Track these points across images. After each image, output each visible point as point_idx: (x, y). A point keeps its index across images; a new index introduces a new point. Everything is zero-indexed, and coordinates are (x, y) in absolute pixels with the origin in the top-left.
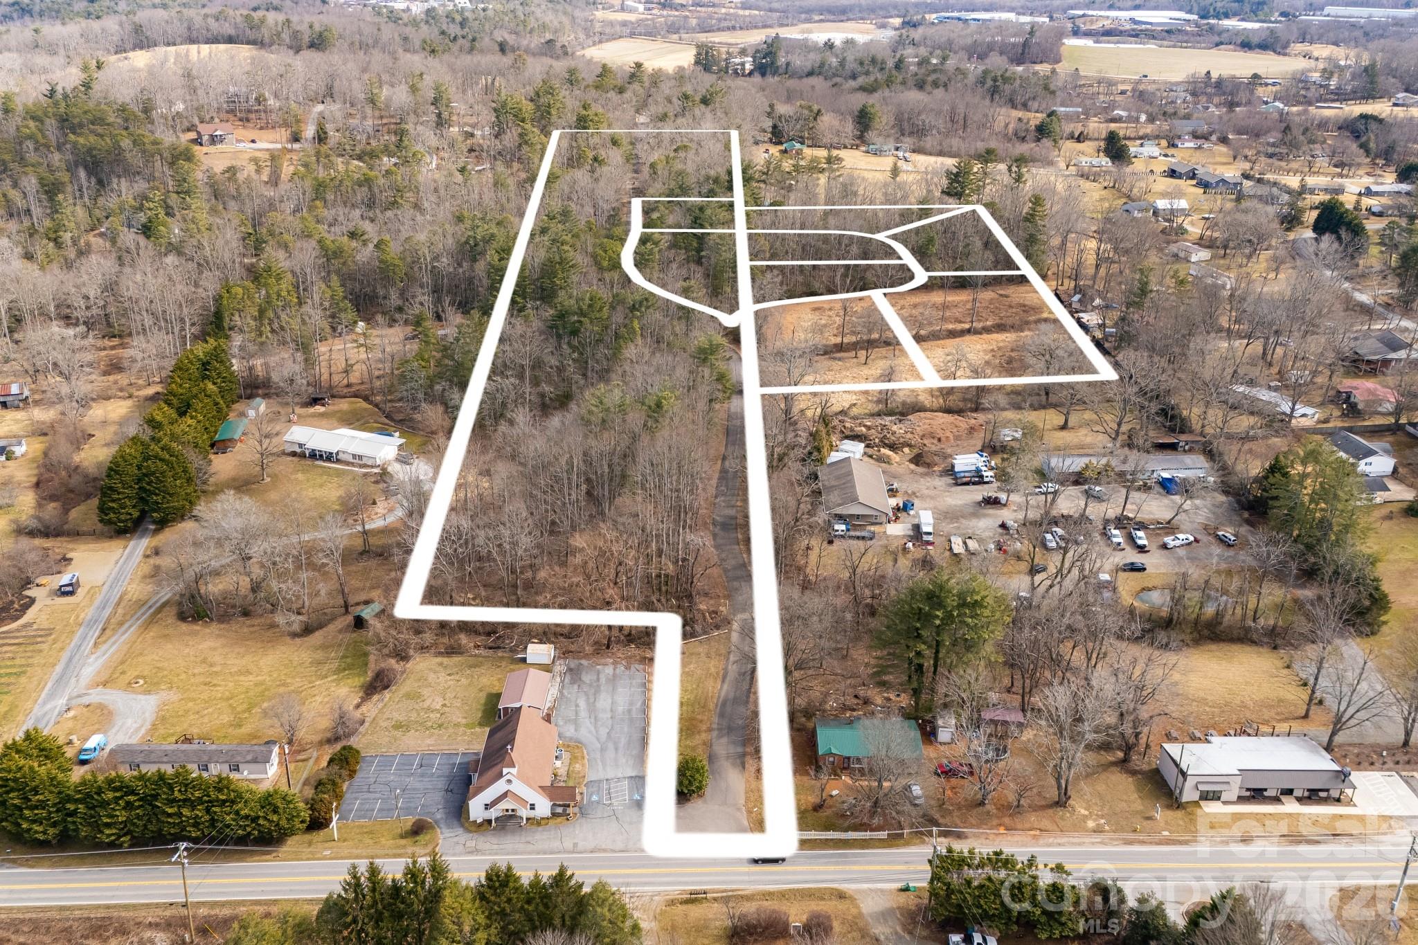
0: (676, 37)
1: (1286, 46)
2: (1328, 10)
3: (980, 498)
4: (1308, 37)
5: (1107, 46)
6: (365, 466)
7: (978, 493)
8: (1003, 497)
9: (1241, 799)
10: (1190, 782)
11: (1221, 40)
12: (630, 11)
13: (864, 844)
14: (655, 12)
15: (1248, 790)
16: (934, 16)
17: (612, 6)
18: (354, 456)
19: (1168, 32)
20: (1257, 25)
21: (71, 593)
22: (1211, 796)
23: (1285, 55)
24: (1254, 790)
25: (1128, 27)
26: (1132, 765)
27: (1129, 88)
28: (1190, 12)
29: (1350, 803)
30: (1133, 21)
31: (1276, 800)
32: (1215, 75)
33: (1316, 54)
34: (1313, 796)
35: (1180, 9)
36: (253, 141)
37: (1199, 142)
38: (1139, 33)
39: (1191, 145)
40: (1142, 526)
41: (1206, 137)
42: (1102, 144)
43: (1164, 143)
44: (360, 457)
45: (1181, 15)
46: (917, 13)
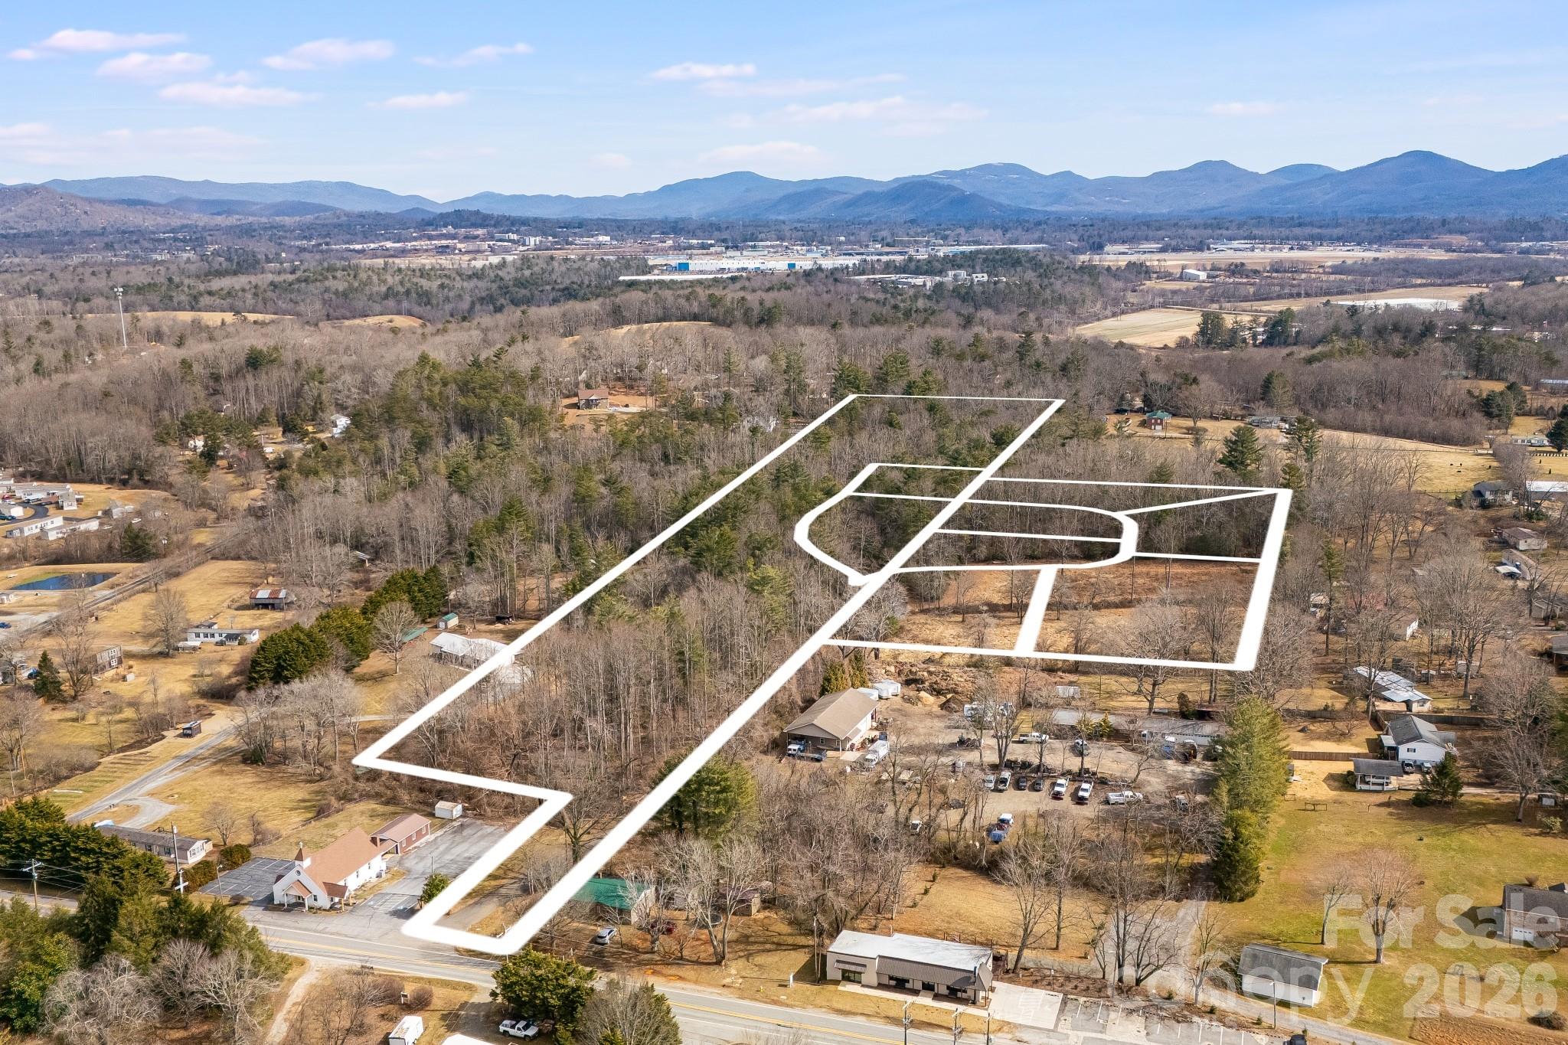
9: (881, 986)
10: (830, 960)
12: (1189, 280)
14: (1219, 280)
15: (891, 978)
17: (1169, 275)
21: (190, 736)
22: (848, 977)
24: (896, 979)
29: (985, 1007)
31: (915, 992)
34: (953, 994)
36: (627, 406)
40: (1101, 780)
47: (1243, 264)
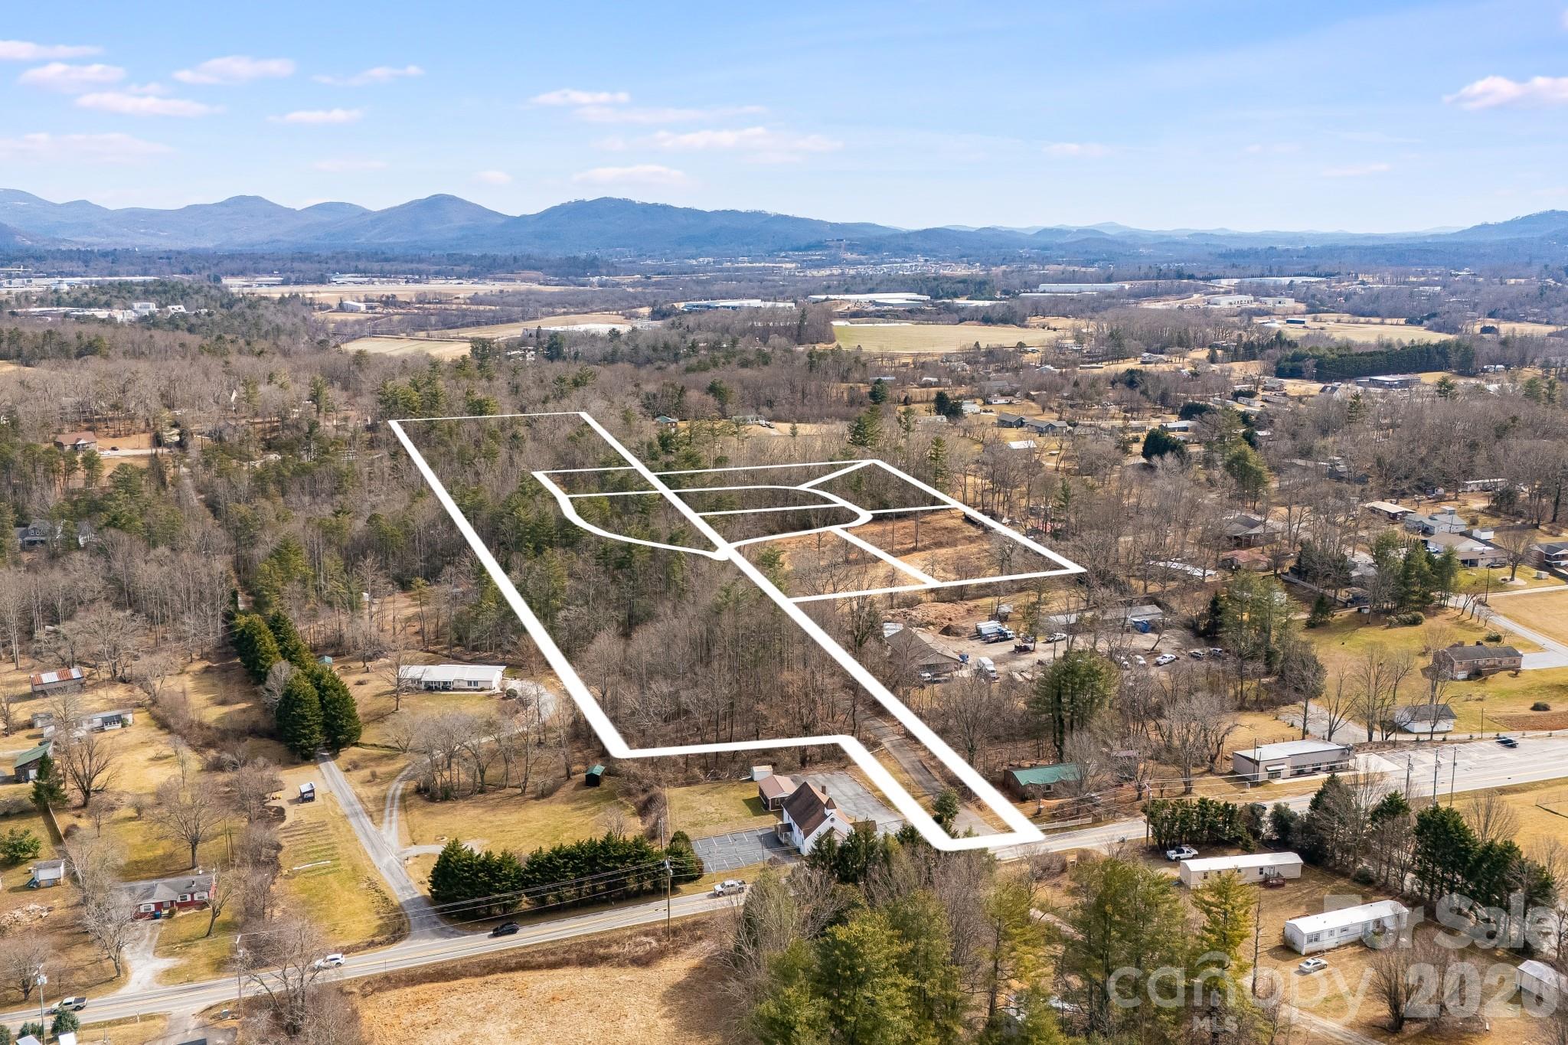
0: (422, 334)
1: (1024, 319)
2: (1042, 287)
3: (1013, 648)
4: (1040, 311)
5: (863, 325)
6: (482, 690)
7: (1009, 647)
8: (1031, 646)
9: (1293, 776)
10: (1262, 766)
11: (963, 317)
12: (355, 311)
13: (1080, 827)
14: (379, 310)
16: (682, 305)
17: (329, 307)
18: (470, 683)
19: (910, 311)
20: (987, 303)
21: (312, 799)
22: (1275, 775)
23: (1026, 327)
24: (1297, 769)
25: (872, 308)
26: (1217, 769)
27: (909, 360)
28: (920, 293)
29: (1355, 769)
30: (874, 303)
31: (1313, 773)
32: (983, 346)
33: (1052, 325)
35: (910, 292)
36: (114, 449)
37: (1010, 398)
38: (884, 314)
39: (1002, 401)
40: (1136, 652)
41: (1012, 394)
42: (933, 405)
43: (980, 401)
44: (476, 683)
45: (914, 296)
46: (666, 302)
47: (394, 296)
